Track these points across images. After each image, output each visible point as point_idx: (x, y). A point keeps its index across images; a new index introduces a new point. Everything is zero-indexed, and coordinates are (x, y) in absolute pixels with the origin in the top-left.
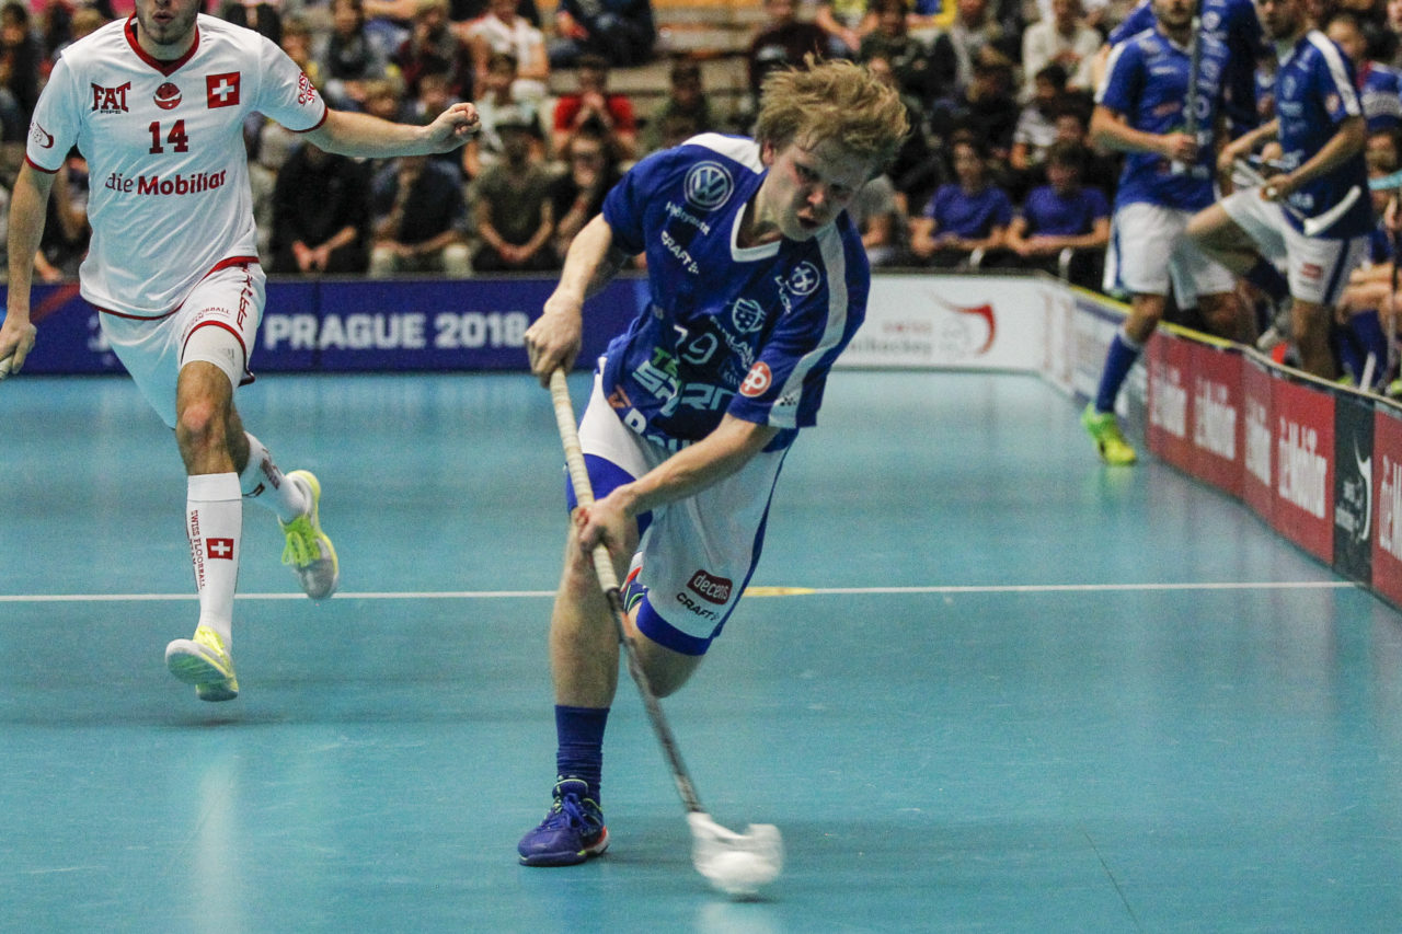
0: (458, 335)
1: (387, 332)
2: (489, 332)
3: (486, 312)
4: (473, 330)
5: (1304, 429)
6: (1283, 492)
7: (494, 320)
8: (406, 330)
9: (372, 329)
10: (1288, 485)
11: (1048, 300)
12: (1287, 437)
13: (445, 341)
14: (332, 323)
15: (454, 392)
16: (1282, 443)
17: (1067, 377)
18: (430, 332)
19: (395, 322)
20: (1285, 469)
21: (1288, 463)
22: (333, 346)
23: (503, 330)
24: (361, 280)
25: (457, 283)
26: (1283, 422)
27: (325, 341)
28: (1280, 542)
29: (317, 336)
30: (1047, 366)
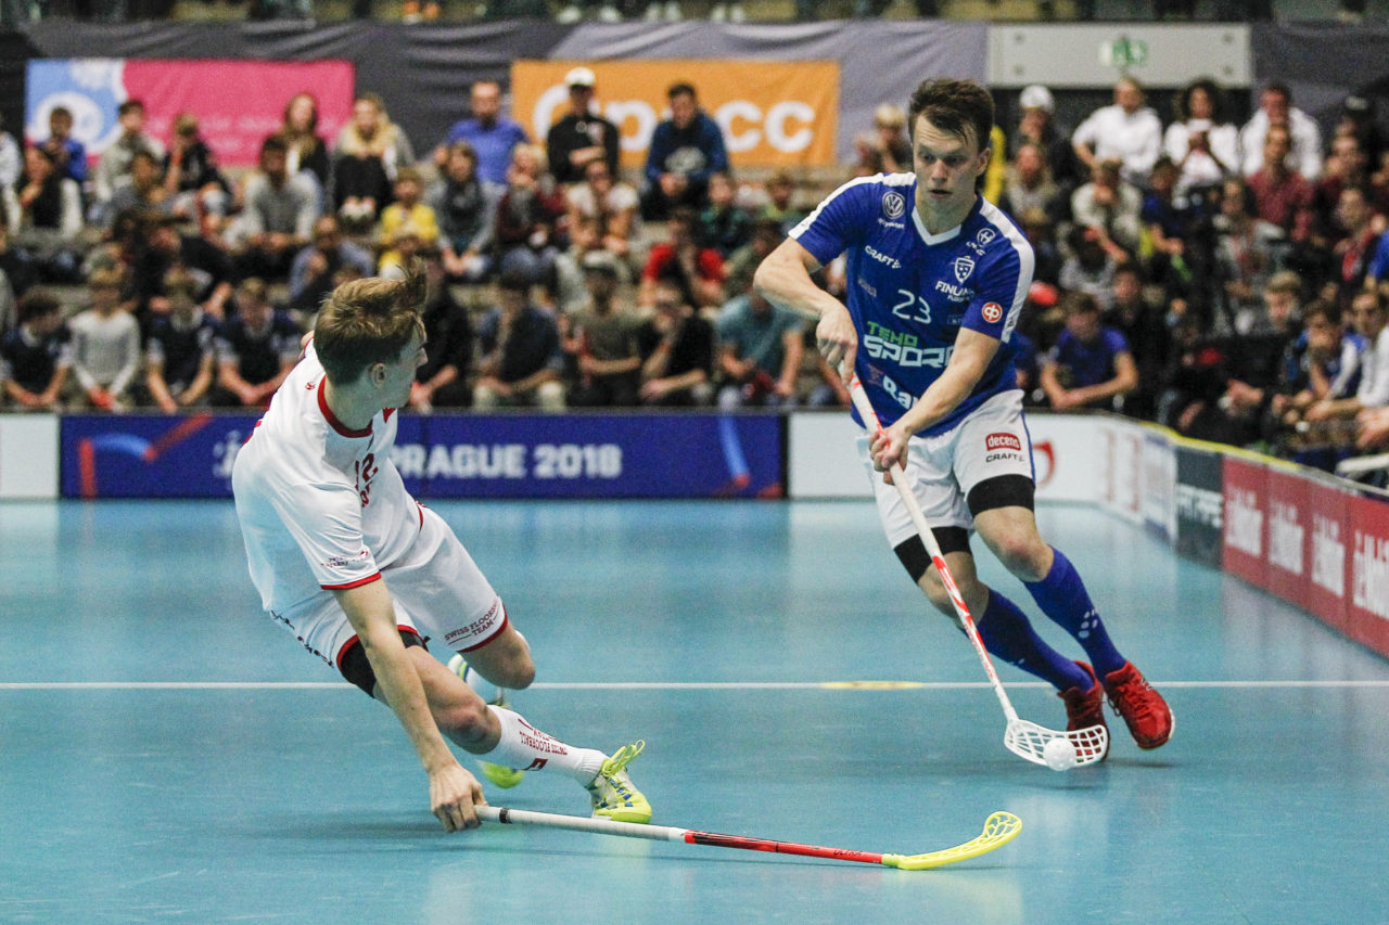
0: (556, 465)
1: (490, 462)
2: (584, 463)
3: (581, 444)
4: (570, 461)
5: (1380, 543)
6: (1358, 601)
7: (590, 452)
8: (508, 461)
9: (476, 459)
10: (1363, 594)
11: (1111, 438)
12: (1362, 550)
13: (544, 470)
14: (439, 453)
15: (551, 517)
16: (1357, 556)
17: (1135, 507)
18: (530, 462)
19: (498, 452)
20: (1359, 579)
21: (1364, 572)
22: (440, 477)
23: (597, 460)
24: (466, 414)
25: (554, 419)
26: (1358, 536)
27: (434, 469)
28: (1353, 649)
29: (426, 465)
30: (1110, 496)
